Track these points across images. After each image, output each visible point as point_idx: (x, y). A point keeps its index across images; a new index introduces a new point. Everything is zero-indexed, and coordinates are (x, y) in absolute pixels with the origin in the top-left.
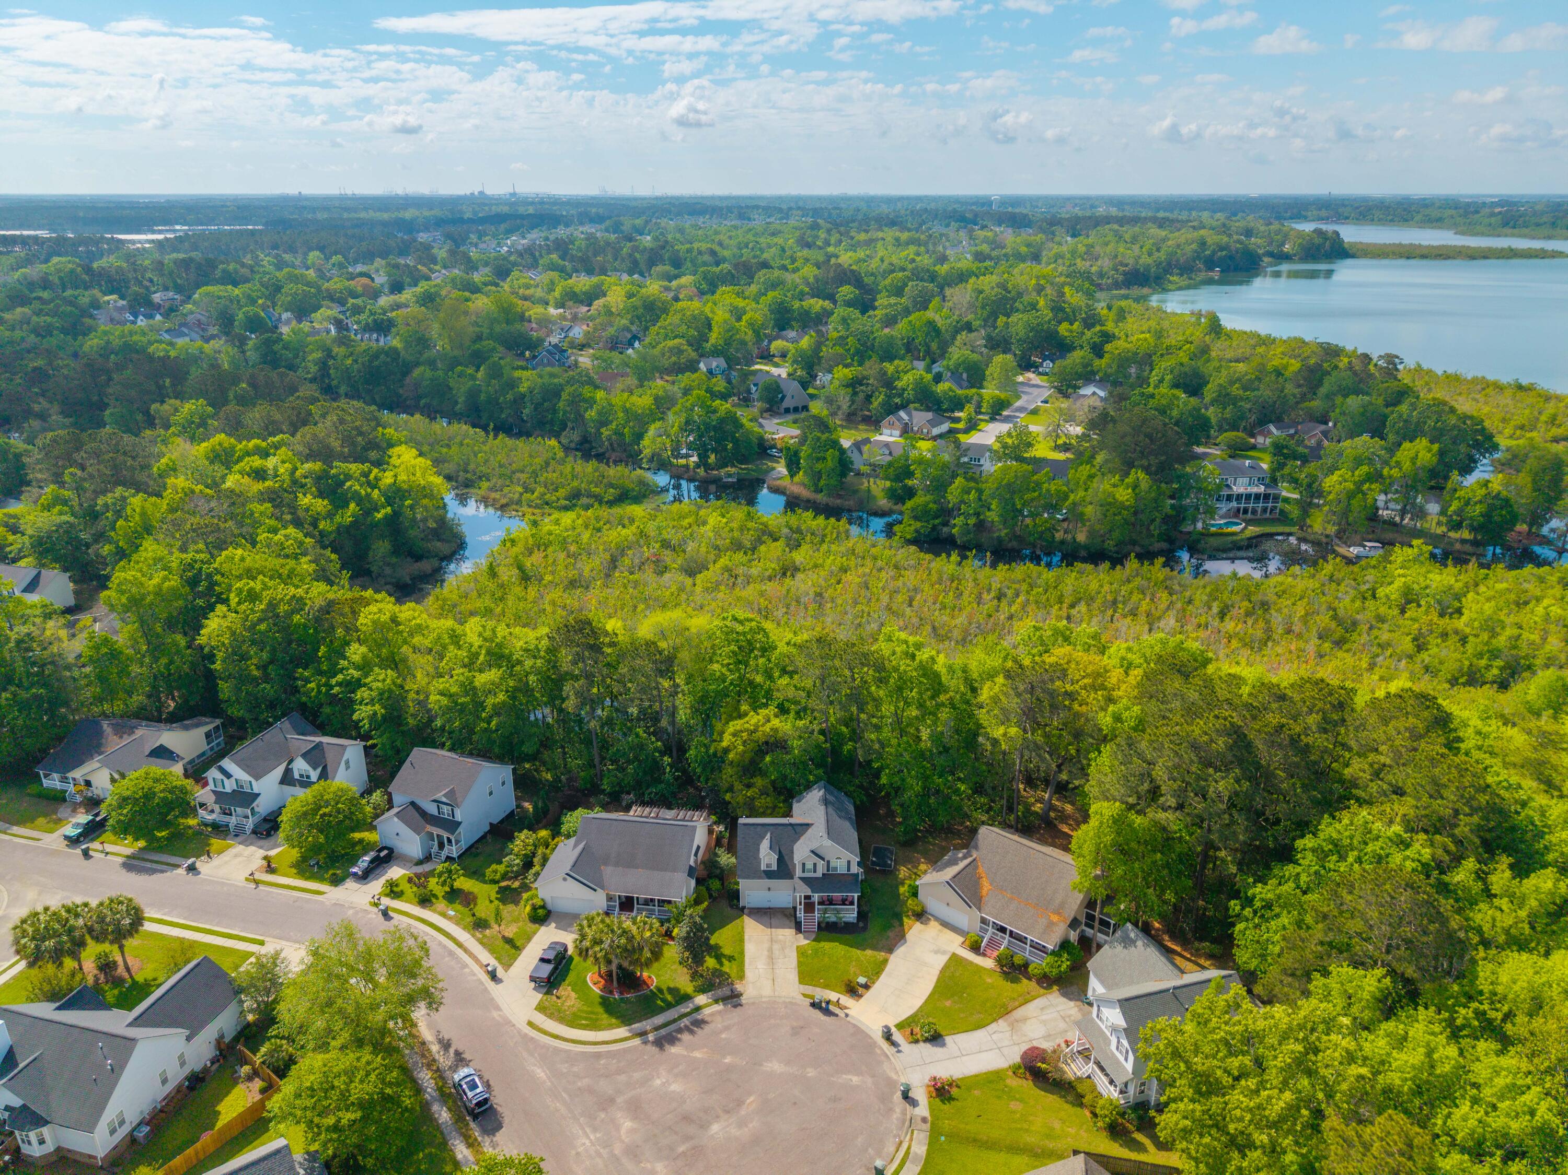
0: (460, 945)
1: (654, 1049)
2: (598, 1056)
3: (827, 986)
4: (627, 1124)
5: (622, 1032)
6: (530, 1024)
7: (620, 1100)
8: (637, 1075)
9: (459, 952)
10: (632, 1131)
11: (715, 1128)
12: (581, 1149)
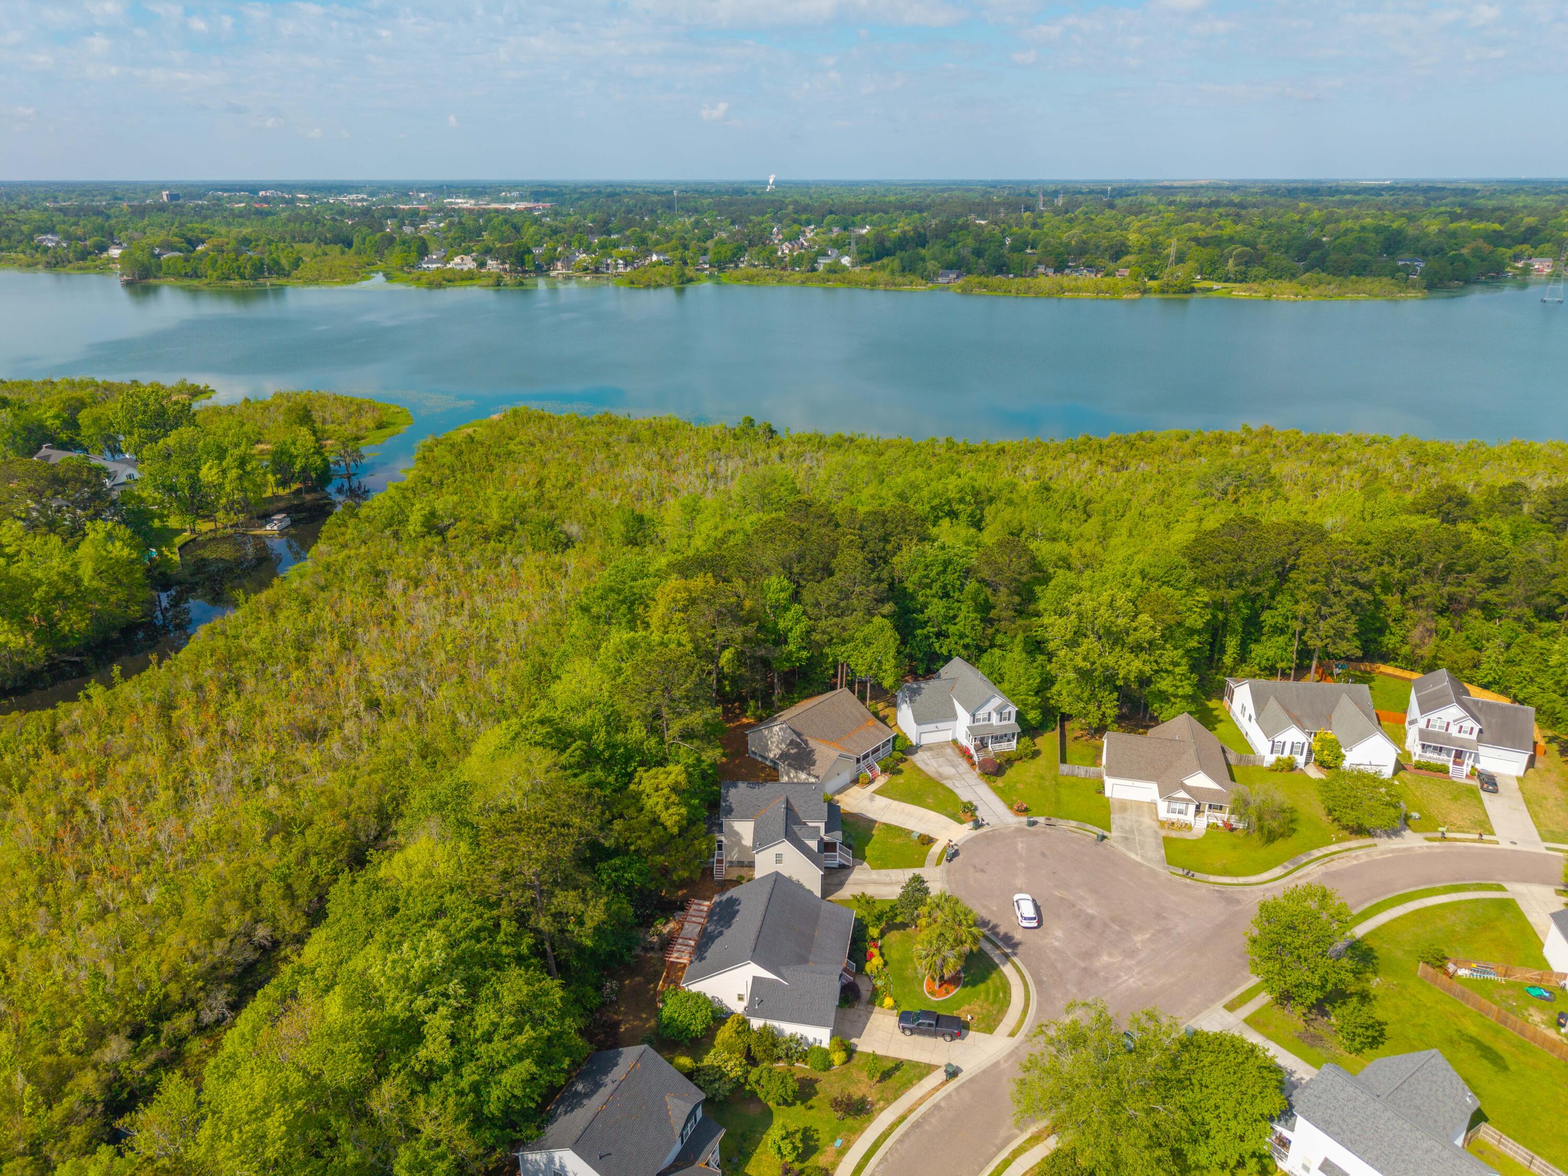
0: (902, 1119)
1: (1020, 950)
2: (1038, 983)
3: (925, 854)
4: (1105, 958)
5: (1007, 969)
6: (1012, 1035)
7: (1083, 965)
8: (1053, 957)
9: (912, 1118)
10: (1110, 955)
11: (1090, 911)
12: (1140, 983)
